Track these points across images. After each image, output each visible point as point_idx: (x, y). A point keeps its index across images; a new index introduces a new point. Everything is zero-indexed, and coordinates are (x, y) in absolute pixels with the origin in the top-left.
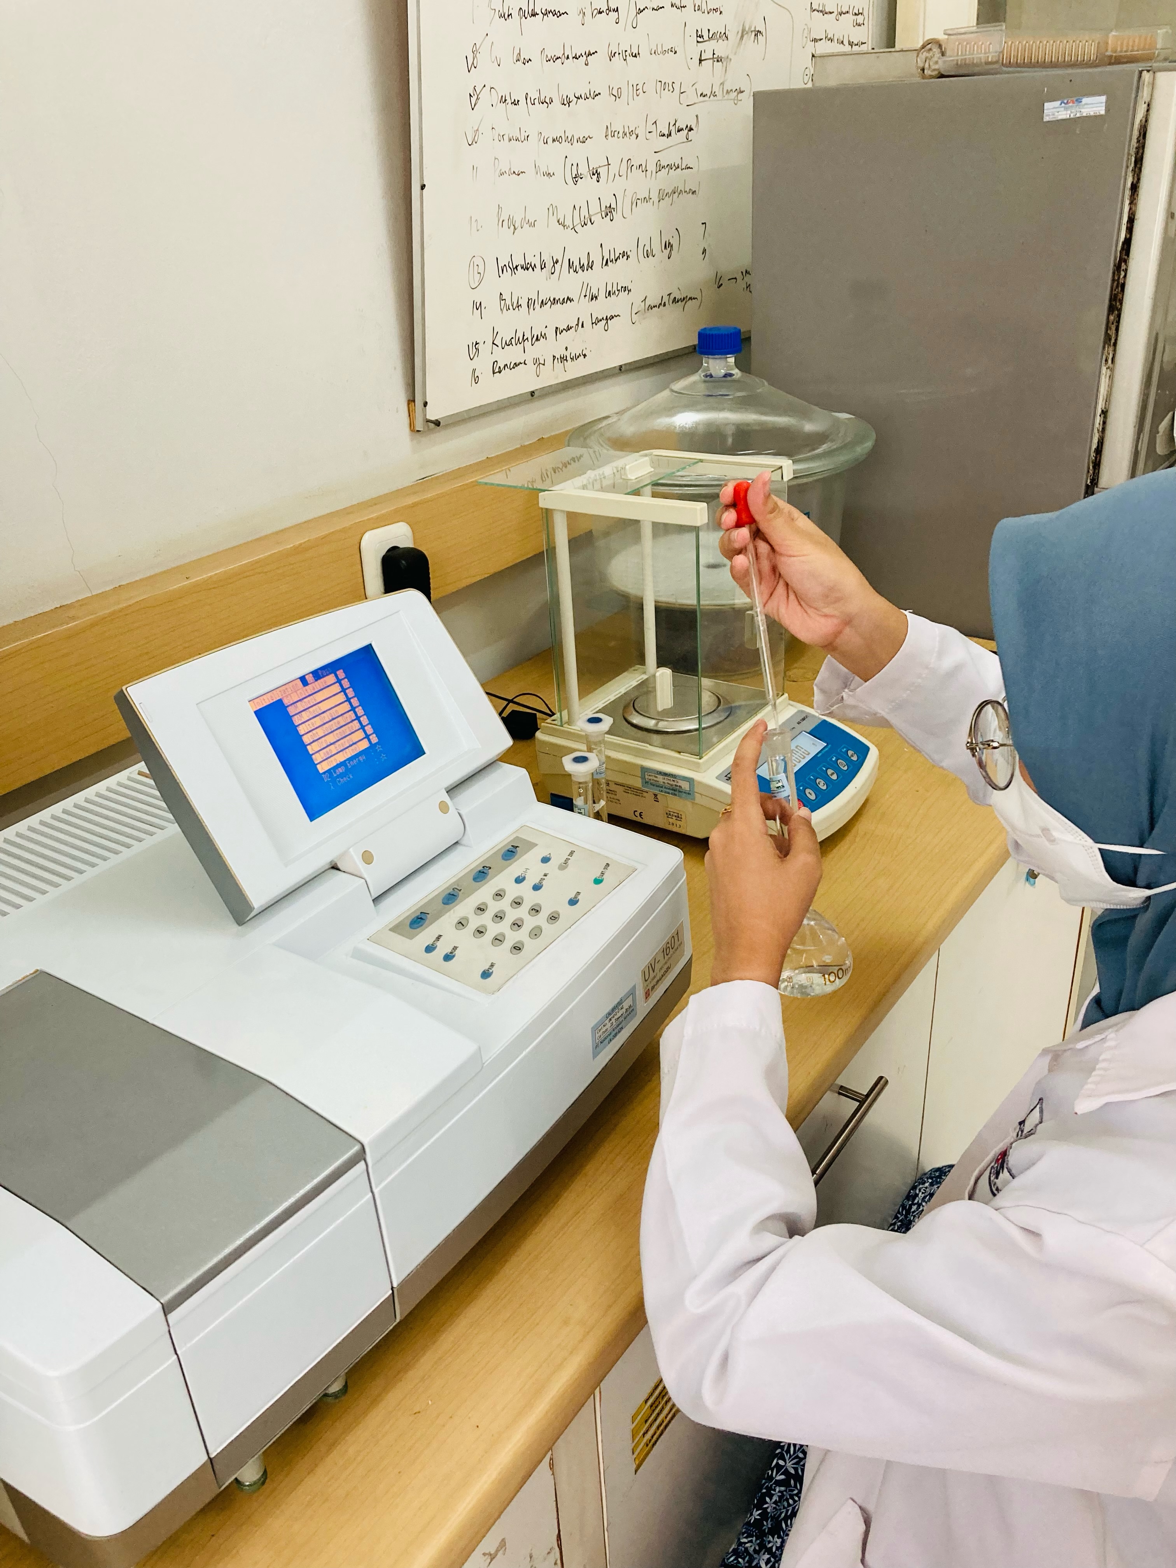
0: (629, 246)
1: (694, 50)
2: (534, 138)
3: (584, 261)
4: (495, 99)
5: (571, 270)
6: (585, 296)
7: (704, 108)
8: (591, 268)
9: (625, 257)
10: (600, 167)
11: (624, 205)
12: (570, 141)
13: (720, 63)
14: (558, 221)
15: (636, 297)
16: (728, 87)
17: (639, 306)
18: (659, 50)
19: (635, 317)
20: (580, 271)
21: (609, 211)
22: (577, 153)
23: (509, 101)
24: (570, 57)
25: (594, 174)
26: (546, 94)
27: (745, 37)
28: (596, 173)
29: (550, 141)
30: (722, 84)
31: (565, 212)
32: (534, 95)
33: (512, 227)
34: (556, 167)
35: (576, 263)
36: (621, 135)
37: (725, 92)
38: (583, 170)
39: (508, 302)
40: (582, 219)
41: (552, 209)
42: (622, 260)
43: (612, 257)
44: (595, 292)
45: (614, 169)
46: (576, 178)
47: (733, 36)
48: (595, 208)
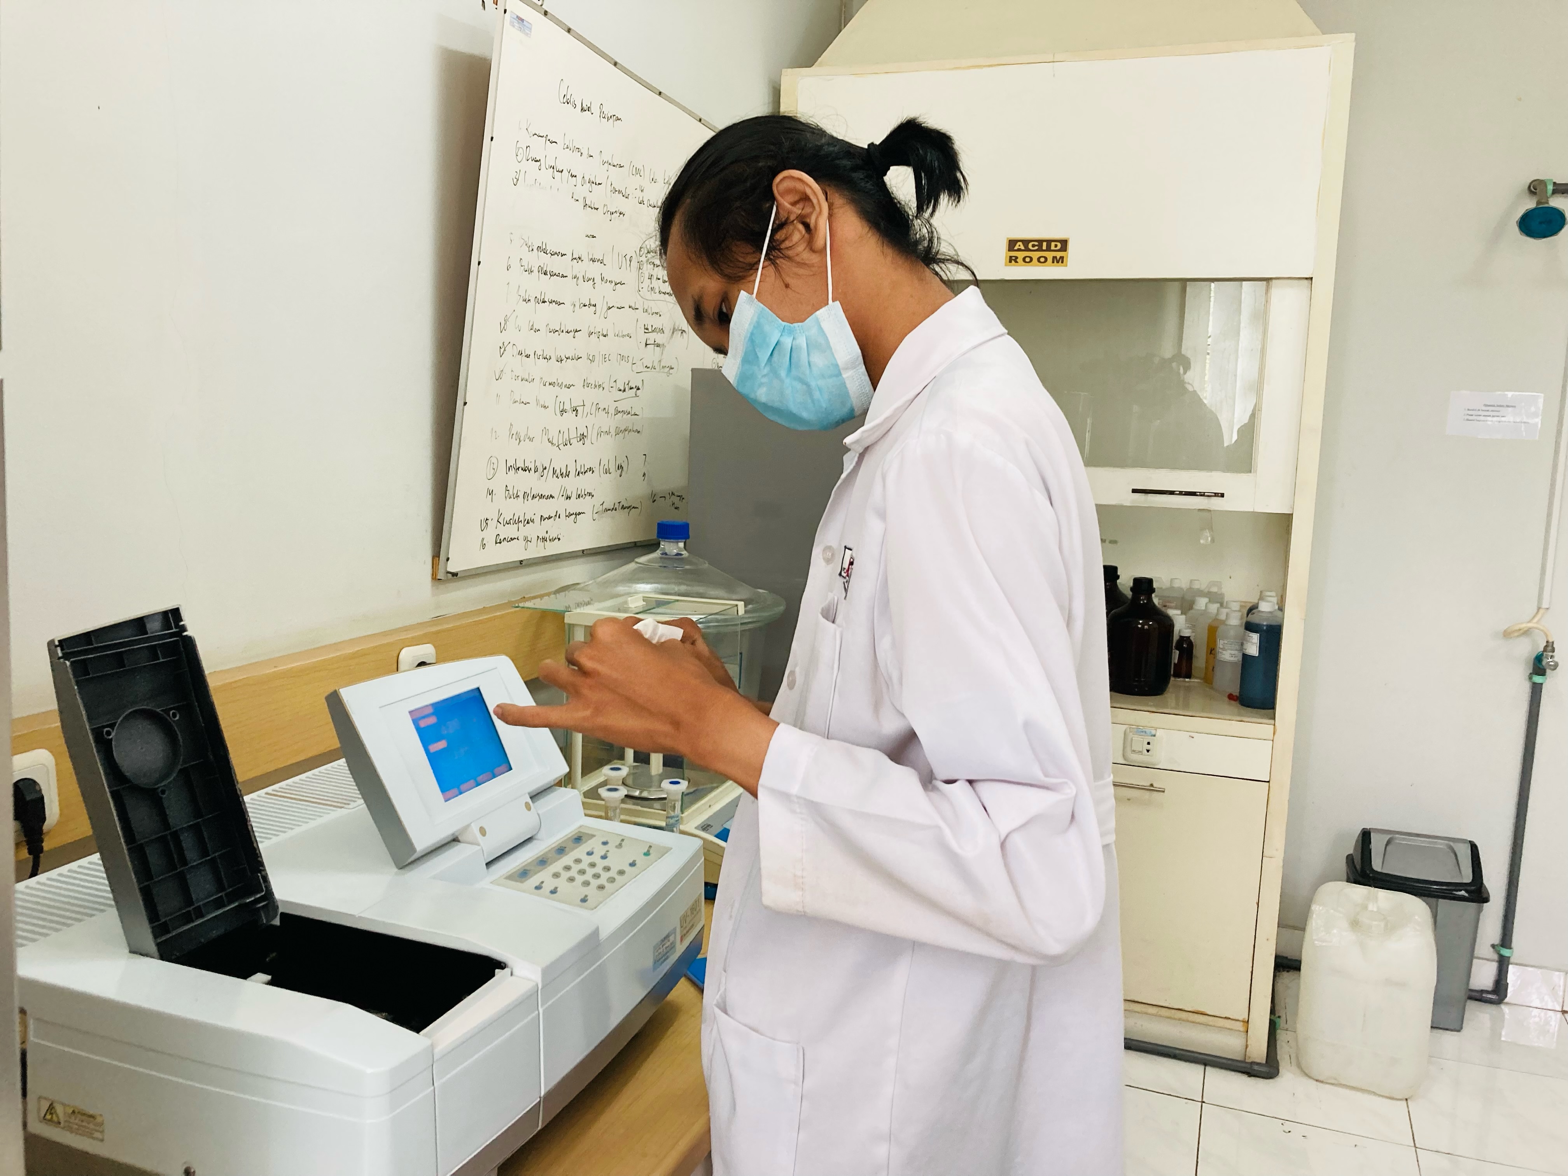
0: (594, 465)
1: (643, 337)
2: (537, 380)
3: (564, 471)
4: (516, 352)
5: (555, 476)
6: (563, 496)
7: (647, 376)
8: (568, 476)
9: (591, 472)
10: (578, 406)
11: (592, 435)
12: (560, 386)
13: (659, 348)
14: (549, 440)
15: (597, 501)
16: (663, 364)
17: (598, 508)
18: (620, 334)
19: (596, 516)
20: (560, 477)
21: (583, 436)
22: (565, 395)
23: (523, 354)
24: (564, 331)
25: (574, 411)
26: (547, 353)
27: (675, 333)
28: (575, 410)
29: (547, 384)
30: (660, 361)
31: (553, 434)
32: (539, 353)
33: (518, 440)
34: (550, 403)
35: (558, 471)
36: (593, 386)
37: (661, 367)
38: (567, 407)
39: (511, 493)
40: (564, 440)
41: (545, 431)
42: (589, 473)
43: (582, 470)
44: (569, 494)
45: (587, 409)
46: (563, 411)
47: (668, 332)
48: (573, 434)
